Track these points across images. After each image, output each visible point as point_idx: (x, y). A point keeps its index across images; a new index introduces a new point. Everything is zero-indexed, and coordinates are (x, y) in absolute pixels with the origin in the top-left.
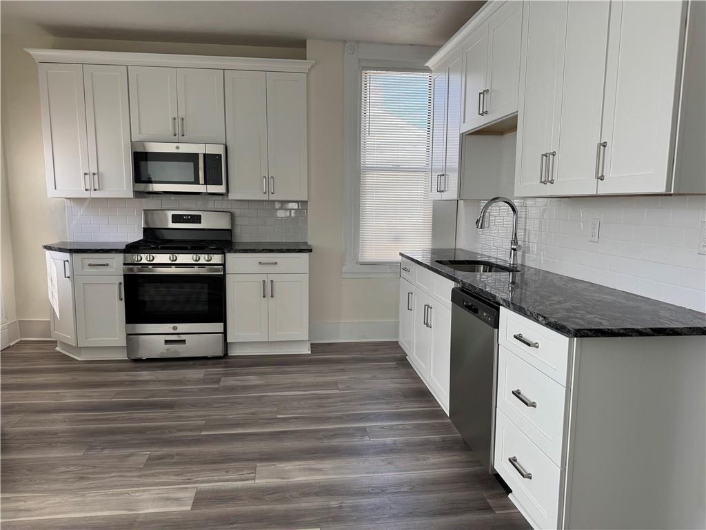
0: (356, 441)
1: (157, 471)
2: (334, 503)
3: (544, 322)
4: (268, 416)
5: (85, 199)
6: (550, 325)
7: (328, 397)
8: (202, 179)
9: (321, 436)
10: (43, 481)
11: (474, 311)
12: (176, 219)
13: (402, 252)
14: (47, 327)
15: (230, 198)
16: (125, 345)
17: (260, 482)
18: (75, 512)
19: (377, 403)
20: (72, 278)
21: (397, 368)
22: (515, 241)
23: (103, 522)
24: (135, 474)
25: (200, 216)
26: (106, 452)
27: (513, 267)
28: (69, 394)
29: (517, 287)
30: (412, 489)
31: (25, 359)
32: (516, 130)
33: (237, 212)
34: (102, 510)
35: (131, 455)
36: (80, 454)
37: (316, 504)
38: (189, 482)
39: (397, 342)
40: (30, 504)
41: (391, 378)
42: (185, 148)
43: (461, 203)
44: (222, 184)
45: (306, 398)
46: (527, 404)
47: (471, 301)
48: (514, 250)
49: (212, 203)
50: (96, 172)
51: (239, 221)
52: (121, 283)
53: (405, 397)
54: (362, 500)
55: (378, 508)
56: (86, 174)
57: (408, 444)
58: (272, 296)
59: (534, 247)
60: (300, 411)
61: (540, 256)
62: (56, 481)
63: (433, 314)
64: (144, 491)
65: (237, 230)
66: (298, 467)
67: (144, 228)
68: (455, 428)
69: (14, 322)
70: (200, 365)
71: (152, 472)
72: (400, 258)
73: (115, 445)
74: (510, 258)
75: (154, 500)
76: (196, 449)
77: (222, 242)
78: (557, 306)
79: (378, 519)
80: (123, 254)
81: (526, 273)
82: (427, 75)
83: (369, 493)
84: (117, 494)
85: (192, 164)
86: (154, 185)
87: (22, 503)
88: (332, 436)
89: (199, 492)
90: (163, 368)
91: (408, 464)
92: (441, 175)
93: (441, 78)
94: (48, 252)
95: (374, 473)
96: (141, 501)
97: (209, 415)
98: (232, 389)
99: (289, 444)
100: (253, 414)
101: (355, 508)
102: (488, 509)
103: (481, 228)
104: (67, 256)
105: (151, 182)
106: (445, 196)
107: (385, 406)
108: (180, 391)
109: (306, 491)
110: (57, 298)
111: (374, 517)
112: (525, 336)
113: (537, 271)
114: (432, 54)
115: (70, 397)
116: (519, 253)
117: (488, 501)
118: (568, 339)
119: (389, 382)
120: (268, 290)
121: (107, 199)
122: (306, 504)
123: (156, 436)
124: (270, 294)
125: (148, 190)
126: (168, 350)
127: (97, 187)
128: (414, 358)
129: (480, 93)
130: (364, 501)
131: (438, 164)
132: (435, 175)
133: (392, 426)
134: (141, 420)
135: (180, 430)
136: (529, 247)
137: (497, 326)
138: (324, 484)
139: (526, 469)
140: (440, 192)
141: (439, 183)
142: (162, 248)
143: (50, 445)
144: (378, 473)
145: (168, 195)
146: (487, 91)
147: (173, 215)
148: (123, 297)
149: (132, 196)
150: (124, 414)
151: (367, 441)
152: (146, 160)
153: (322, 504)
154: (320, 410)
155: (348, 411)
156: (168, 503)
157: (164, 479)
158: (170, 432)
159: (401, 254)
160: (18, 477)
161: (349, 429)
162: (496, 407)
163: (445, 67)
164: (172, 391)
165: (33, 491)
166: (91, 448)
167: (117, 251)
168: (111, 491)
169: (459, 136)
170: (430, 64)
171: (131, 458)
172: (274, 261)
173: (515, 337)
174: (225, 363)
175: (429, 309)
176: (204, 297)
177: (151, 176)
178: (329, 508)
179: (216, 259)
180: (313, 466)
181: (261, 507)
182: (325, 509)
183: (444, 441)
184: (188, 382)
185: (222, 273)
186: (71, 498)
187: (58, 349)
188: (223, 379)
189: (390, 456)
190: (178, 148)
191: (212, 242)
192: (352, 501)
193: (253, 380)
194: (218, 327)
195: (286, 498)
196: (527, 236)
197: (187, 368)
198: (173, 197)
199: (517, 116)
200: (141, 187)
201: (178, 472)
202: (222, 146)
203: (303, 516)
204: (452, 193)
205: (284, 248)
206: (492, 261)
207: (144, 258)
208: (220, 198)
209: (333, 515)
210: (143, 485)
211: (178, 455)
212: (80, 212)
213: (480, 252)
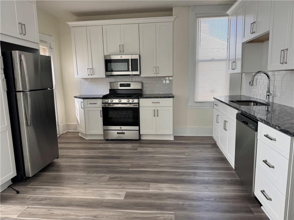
0: (192, 178)
1: (112, 183)
2: (181, 202)
3: (279, 129)
4: (155, 164)
5: (88, 78)
6: (281, 130)
7: (180, 158)
8: (130, 70)
9: (177, 174)
10: (72, 184)
11: (246, 123)
12: (121, 85)
13: (215, 97)
14: (76, 127)
15: (141, 76)
16: (103, 134)
17: (151, 191)
18: (82, 196)
19: (202, 162)
20: (84, 108)
21: (212, 148)
22: (268, 91)
23: (92, 200)
24: (104, 184)
25: (130, 84)
26: (94, 174)
27: (268, 103)
28: (82, 152)
29: (270, 113)
30: (215, 200)
31: (68, 138)
32: (269, 40)
33: (144, 82)
34: (92, 196)
35: (103, 176)
36: (85, 174)
37: (173, 202)
38: (124, 188)
39: (212, 137)
40: (68, 191)
41: (209, 152)
42: (124, 57)
43: (244, 74)
44: (138, 71)
45: (170, 158)
46: (270, 167)
47: (245, 119)
48: (268, 95)
49: (135, 79)
50: (92, 68)
51: (145, 86)
52: (101, 110)
53: (215, 160)
54: (193, 203)
55: (199, 207)
56: (88, 69)
57: (215, 181)
58: (158, 116)
59: (278, 94)
60: (168, 163)
61: (282, 98)
62: (77, 184)
63: (228, 125)
64: (107, 190)
65: (144, 89)
66: (166, 186)
67: (110, 89)
68: (237, 175)
69: (65, 125)
70: (130, 142)
71: (110, 183)
72: (213, 100)
73: (97, 172)
74: (266, 99)
75: (110, 194)
76: (127, 175)
77: (138, 94)
78: (286, 122)
79: (200, 211)
80: (102, 99)
81: (274, 106)
82: (227, 18)
83: (196, 200)
84: (97, 191)
85: (127, 63)
86: (114, 72)
87: (65, 191)
88: (182, 174)
89: (127, 193)
90: (116, 143)
91: (214, 189)
92: (233, 62)
93: (233, 18)
94: (75, 99)
95: (199, 191)
96: (106, 194)
97: (133, 162)
98: (141, 153)
99: (163, 176)
100: (149, 163)
101: (190, 206)
102: (251, 212)
103: (252, 85)
104: (82, 100)
105: (112, 71)
106: (235, 71)
107: (205, 164)
108: (122, 152)
109: (169, 196)
110: (79, 116)
111: (197, 210)
112: (270, 135)
113: (280, 105)
114: (229, 8)
115: (83, 153)
116: (271, 97)
117: (251, 208)
118: (290, 137)
119: (208, 154)
120: (156, 113)
121: (96, 78)
122: (169, 202)
123: (112, 169)
124: (157, 115)
125: (111, 74)
126: (118, 136)
127: (92, 74)
128: (219, 144)
129: (251, 24)
130: (194, 203)
131: (232, 57)
132: (231, 62)
133: (208, 172)
134: (107, 163)
135: (122, 168)
136: (276, 94)
137: (256, 130)
138: (177, 194)
139: (269, 196)
140: (233, 69)
141: (232, 66)
142: (116, 97)
143: (75, 171)
144: (201, 192)
145: (118, 76)
146: (255, 22)
147: (120, 84)
148: (102, 116)
149: (105, 77)
150: (101, 160)
151: (197, 178)
152: (111, 63)
153: (175, 202)
154: (177, 163)
155: (189, 165)
156: (115, 196)
157: (114, 186)
158: (117, 168)
159: (214, 98)
160: (64, 181)
161: (189, 172)
162: (255, 167)
163: (236, 13)
164: (120, 152)
165: (68, 187)
166: (89, 172)
167: (99, 98)
168: (95, 189)
169: (241, 44)
170: (228, 12)
171: (103, 177)
172: (158, 102)
173: (265, 135)
174: (140, 142)
175: (226, 122)
176: (131, 116)
177: (113, 69)
178: (179, 204)
179: (136, 101)
180: (173, 186)
181: (151, 201)
182: (177, 204)
183: (232, 180)
184: (125, 149)
185: (138, 107)
186: (81, 191)
187: (79, 135)
188: (139, 148)
189: (206, 185)
190: (121, 57)
191: (134, 94)
192: (188, 202)
193: (150, 150)
194: (137, 128)
195: (161, 198)
196: (275, 89)
197: (125, 144)
198: (120, 77)
199: (269, 33)
200: (109, 73)
201: (120, 184)
202: (138, 55)
203: (168, 206)
204: (238, 70)
205: (162, 96)
206: (258, 101)
207: (109, 101)
208: (138, 76)
209: (180, 207)
210: (107, 188)
211: (120, 177)
212: (87, 83)
213: (252, 97)
